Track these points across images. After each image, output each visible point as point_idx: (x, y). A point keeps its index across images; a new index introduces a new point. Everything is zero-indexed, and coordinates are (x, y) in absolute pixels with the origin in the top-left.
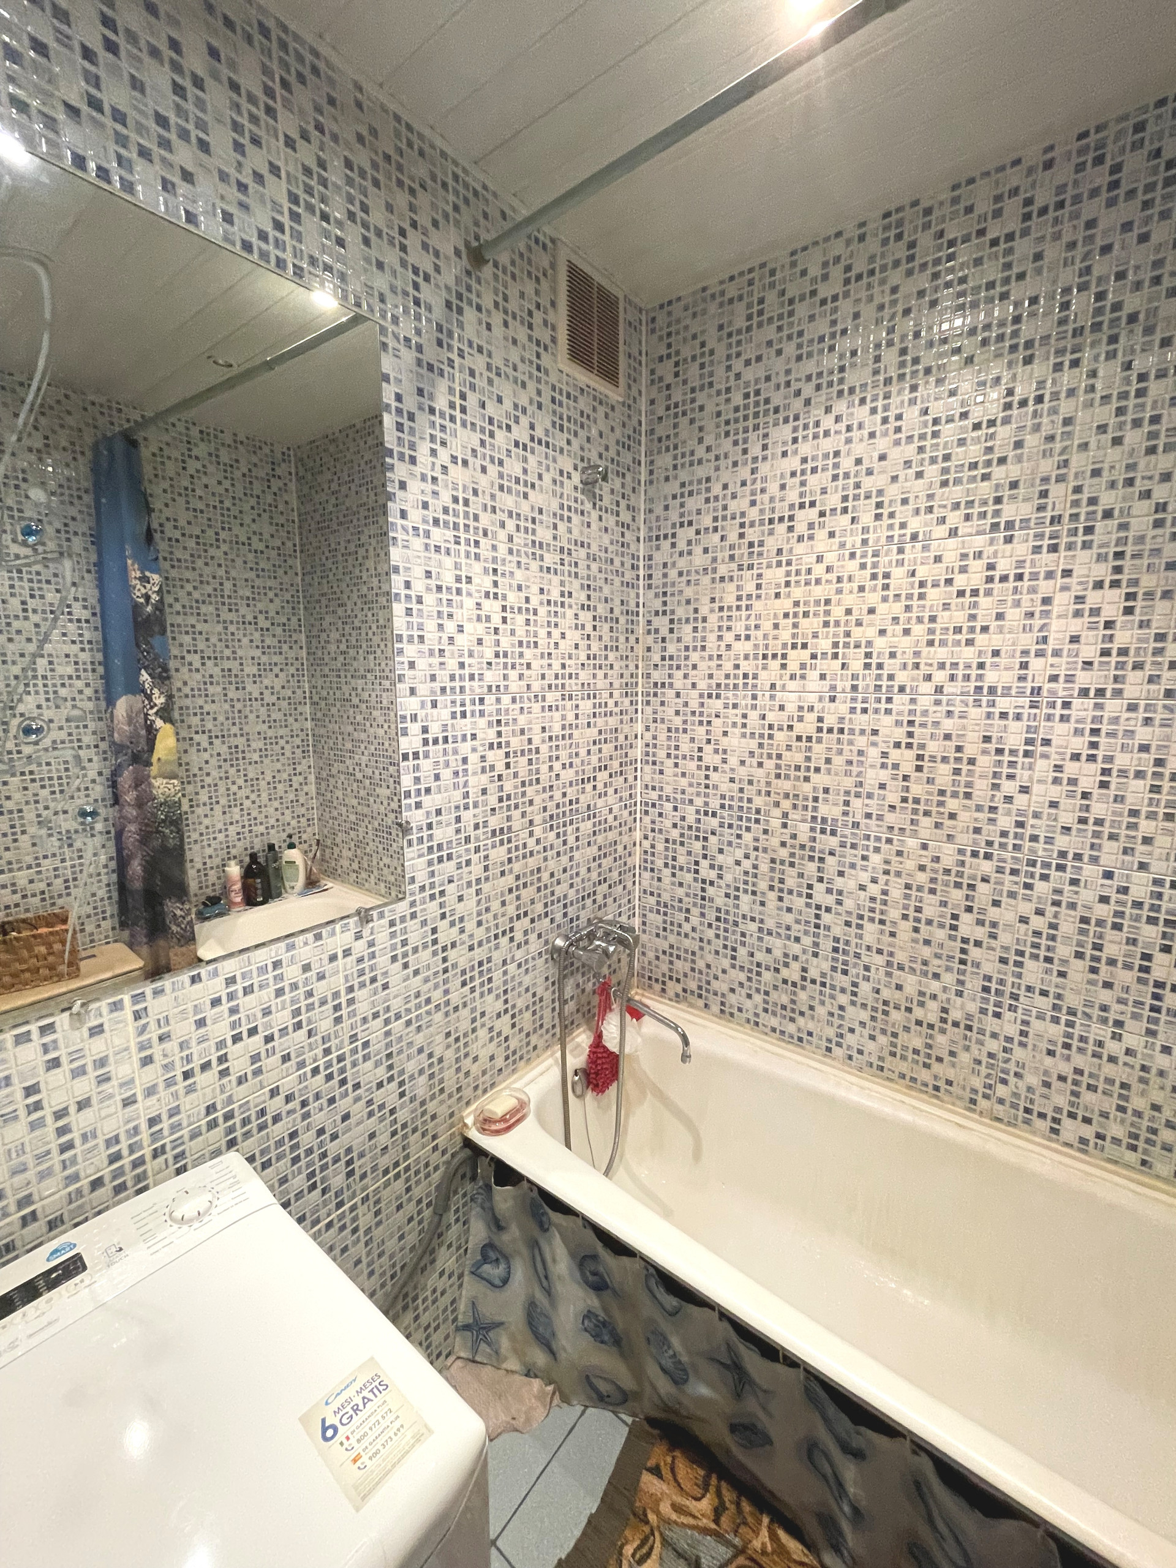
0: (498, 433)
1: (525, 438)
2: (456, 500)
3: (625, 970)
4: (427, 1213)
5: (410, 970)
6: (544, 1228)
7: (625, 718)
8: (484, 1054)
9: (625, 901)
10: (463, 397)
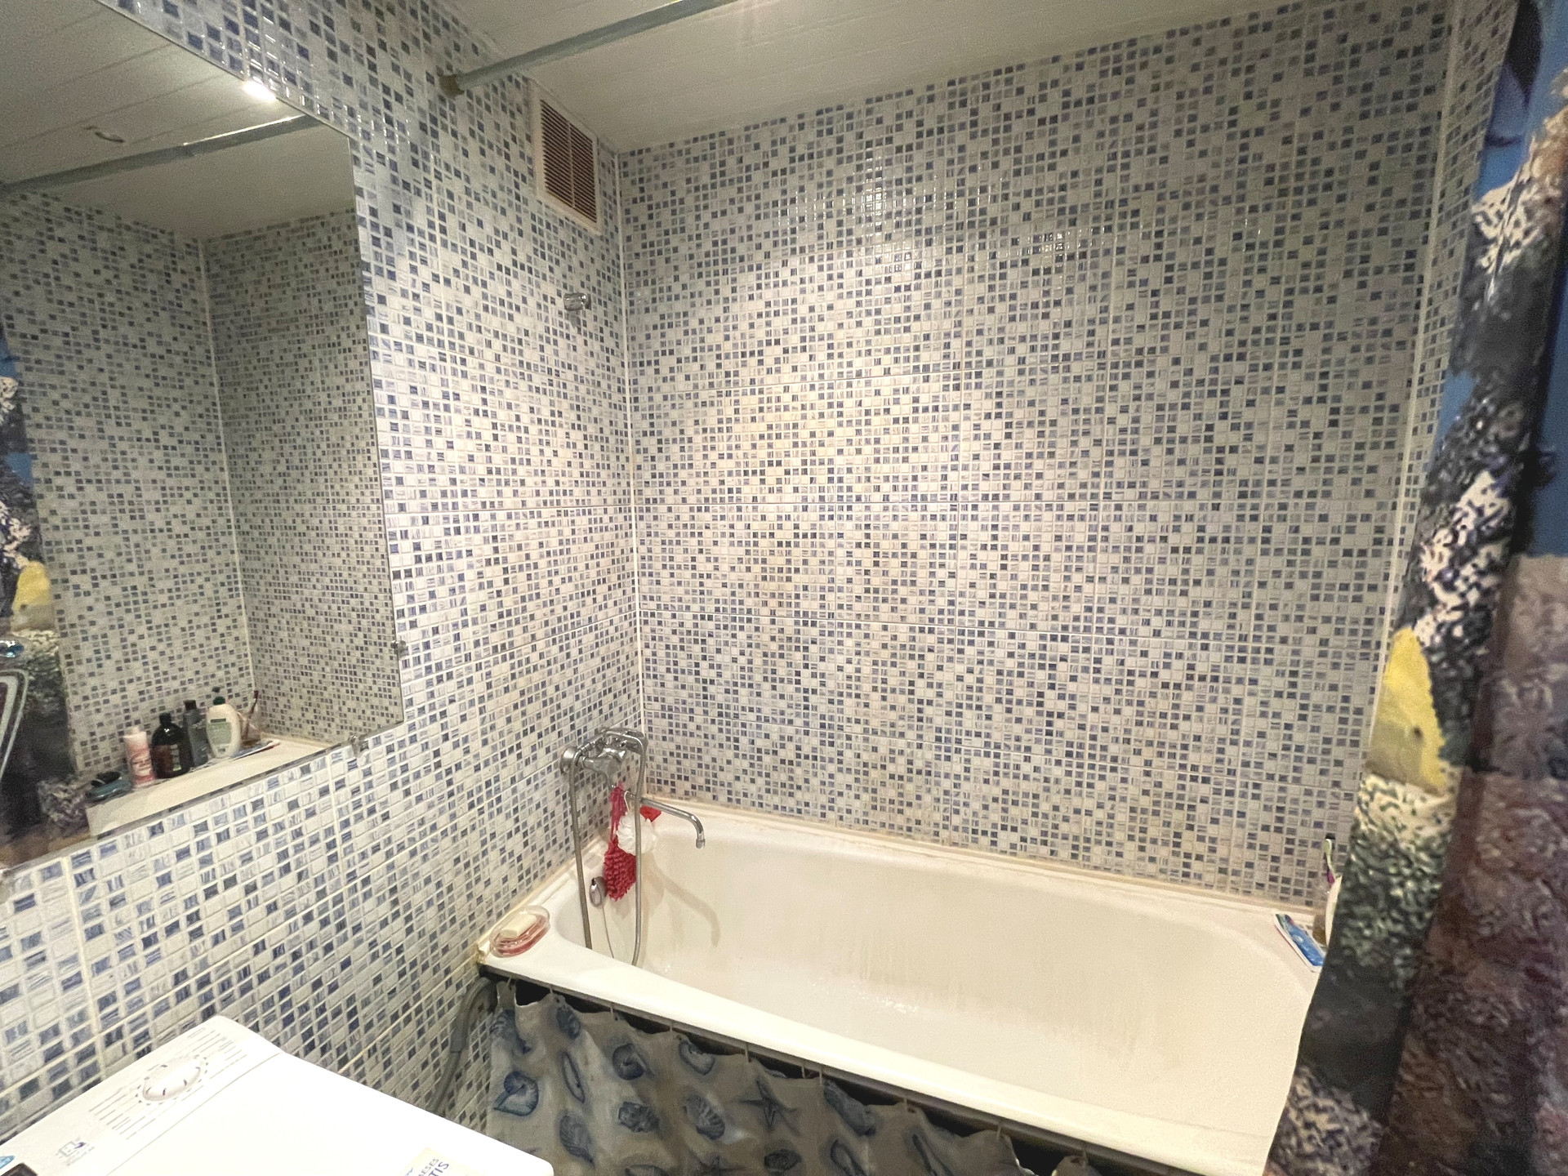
0: (479, 255)
1: (507, 262)
2: (439, 317)
3: (635, 777)
4: (443, 1055)
5: (412, 797)
6: (572, 1035)
7: (621, 533)
8: (496, 878)
9: (629, 709)
10: (442, 217)
